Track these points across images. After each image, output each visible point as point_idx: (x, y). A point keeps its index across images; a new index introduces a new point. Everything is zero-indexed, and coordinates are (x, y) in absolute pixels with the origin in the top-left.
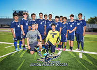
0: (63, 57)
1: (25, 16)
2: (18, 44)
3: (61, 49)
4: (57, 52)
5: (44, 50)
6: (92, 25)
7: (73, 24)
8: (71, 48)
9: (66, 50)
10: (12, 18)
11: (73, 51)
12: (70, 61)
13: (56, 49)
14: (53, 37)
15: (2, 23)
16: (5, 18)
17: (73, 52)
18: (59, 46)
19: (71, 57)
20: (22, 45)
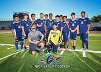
0: (66, 57)
1: (26, 17)
2: (19, 46)
3: (63, 49)
4: (60, 52)
5: (46, 50)
6: (95, 24)
7: (75, 22)
8: (74, 48)
9: (69, 50)
10: (13, 20)
11: (76, 50)
12: (73, 60)
13: (59, 49)
14: (54, 36)
15: (3, 26)
16: (6, 20)
17: (76, 52)
18: (61, 46)
19: (74, 57)
20: (23, 46)
